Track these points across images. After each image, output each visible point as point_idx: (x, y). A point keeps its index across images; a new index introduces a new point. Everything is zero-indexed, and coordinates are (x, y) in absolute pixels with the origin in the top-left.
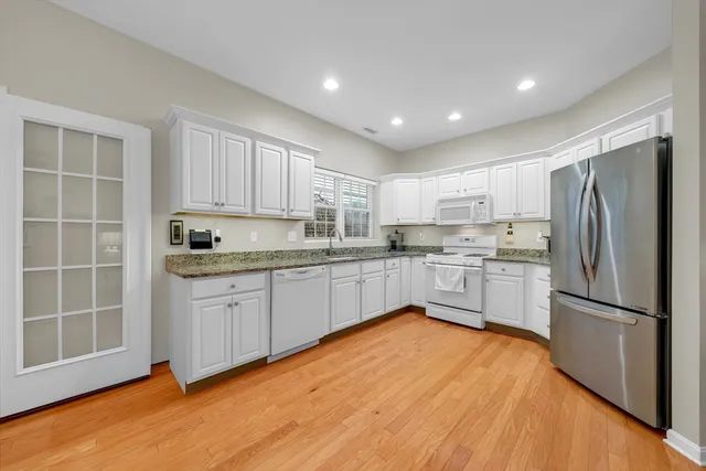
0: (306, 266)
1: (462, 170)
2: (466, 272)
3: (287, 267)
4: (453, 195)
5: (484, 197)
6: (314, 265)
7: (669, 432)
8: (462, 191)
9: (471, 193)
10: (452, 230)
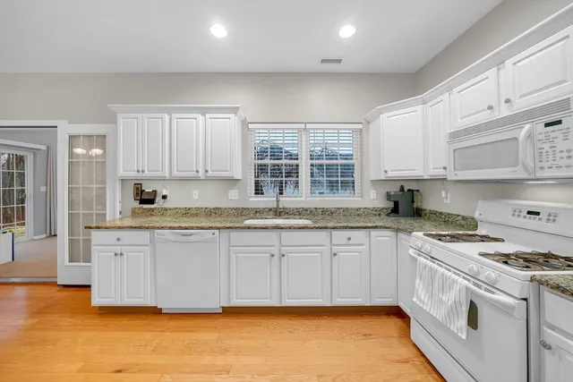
0: (192, 228)
1: (501, 62)
3: (171, 228)
4: (482, 118)
6: (201, 228)
10: (502, 189)
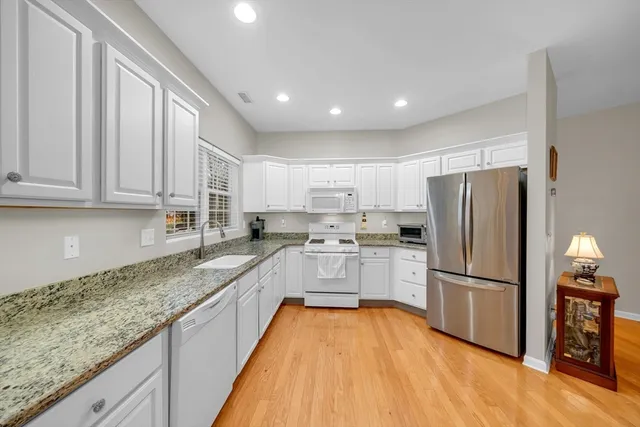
1: (331, 163)
2: (347, 259)
3: (197, 304)
4: (324, 185)
5: (352, 189)
7: (525, 357)
8: (332, 183)
9: (340, 184)
